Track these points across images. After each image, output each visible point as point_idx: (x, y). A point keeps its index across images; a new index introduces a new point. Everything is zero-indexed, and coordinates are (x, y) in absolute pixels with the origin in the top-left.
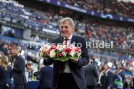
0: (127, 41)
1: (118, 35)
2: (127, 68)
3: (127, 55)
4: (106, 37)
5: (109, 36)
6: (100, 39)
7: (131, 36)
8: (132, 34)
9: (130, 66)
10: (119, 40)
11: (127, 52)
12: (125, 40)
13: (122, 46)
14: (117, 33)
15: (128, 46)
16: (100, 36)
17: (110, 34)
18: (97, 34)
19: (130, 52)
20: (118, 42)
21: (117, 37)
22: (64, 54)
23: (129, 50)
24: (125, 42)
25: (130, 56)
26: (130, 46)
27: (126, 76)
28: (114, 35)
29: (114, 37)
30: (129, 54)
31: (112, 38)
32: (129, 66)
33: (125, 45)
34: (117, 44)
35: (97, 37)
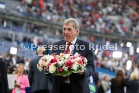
0: (104, 17)
1: (89, 8)
2: (103, 63)
3: (104, 41)
4: (69, 11)
5: (75, 10)
6: (59, 14)
7: (110, 9)
8: (112, 6)
9: (109, 59)
10: (90, 15)
11: (104, 36)
12: (101, 16)
13: (96, 26)
14: (87, 5)
15: (106, 25)
16: (59, 8)
17: (76, 6)
18: (54, 5)
19: (109, 36)
20: (90, 19)
21: (87, 11)
23: (106, 33)
24: (100, 20)
25: (108, 43)
26: (109, 25)
27: (101, 75)
28: (84, 8)
29: (82, 11)
30: (107, 40)
31: (80, 13)
32: (106, 58)
33: (100, 24)
34: (88, 23)
35: (55, 11)
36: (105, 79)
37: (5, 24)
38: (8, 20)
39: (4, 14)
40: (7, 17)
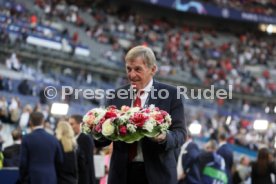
0: (239, 69)
1: (217, 54)
2: (239, 137)
3: (239, 103)
4: (186, 58)
5: (195, 57)
6: (172, 64)
7: (249, 56)
8: (252, 50)
9: (248, 131)
10: (219, 65)
11: (240, 96)
12: (235, 66)
13: (227, 82)
14: (214, 50)
15: (243, 81)
16: (171, 56)
17: (196, 51)
18: (164, 50)
19: (247, 97)
20: (218, 70)
21: (214, 58)
22: (132, 127)
23: (243, 92)
24: (234, 72)
25: (246, 108)
26: (248, 80)
27: (237, 156)
28: (208, 54)
29: (206, 59)
30: (244, 102)
31: (203, 61)
32: (243, 131)
33: (234, 79)
34: (216, 77)
35: (164, 59)
36: (242, 162)
37: (89, 79)
38: (93, 74)
39: (87, 64)
40: (93, 68)
